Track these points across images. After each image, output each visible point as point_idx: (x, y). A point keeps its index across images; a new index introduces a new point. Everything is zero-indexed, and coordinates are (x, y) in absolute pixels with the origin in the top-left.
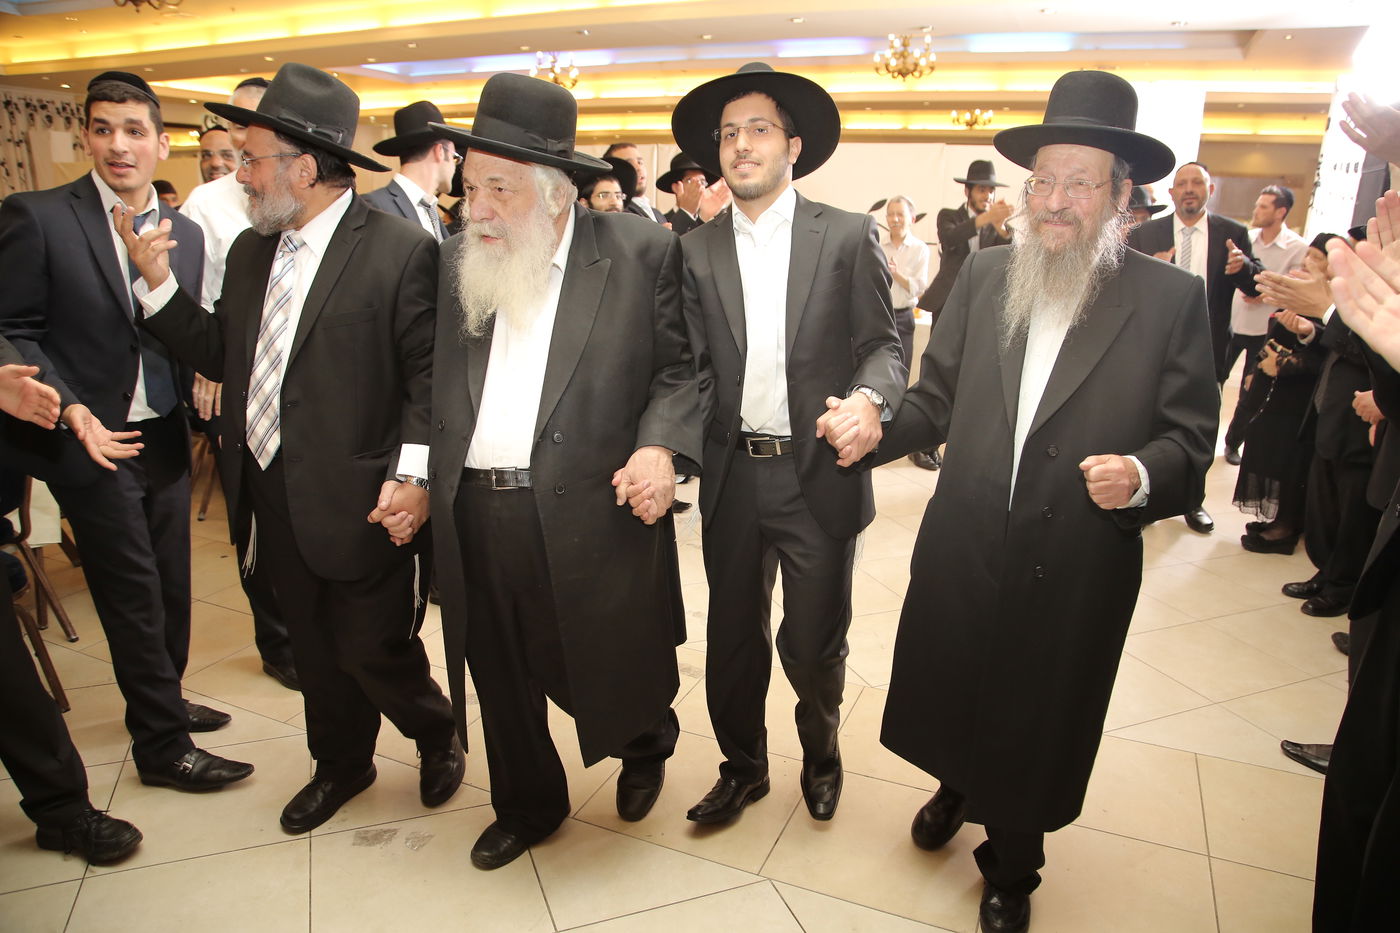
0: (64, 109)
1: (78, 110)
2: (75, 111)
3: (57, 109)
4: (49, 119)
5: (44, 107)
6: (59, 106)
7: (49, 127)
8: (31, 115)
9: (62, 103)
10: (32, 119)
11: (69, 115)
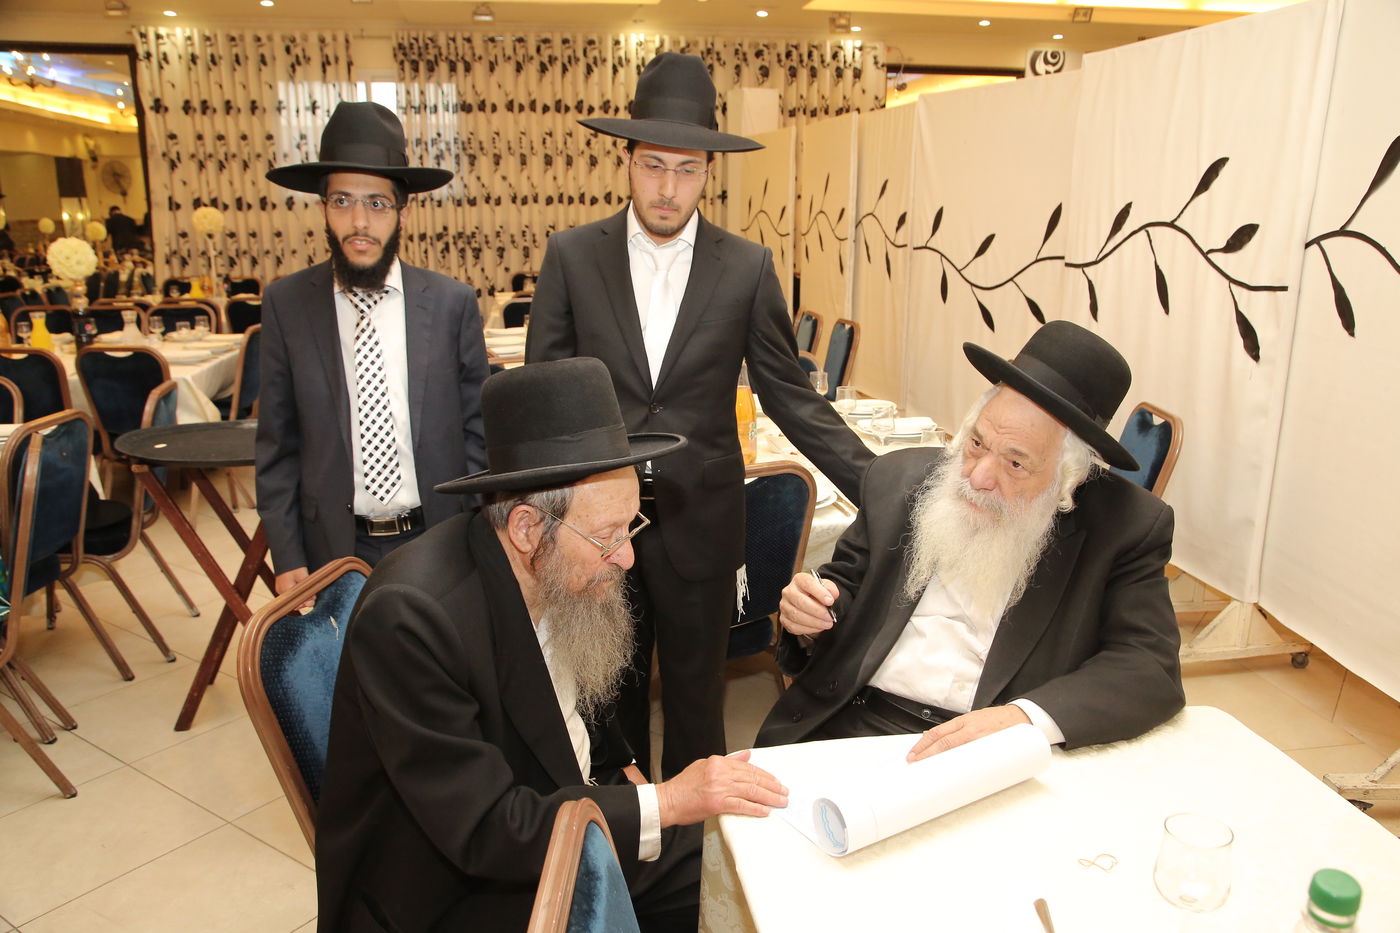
0: (788, 55)
1: (810, 55)
2: (805, 58)
3: (779, 55)
4: (765, 72)
5: (759, 54)
6: (783, 51)
7: (761, 84)
8: (738, 67)
9: (787, 45)
10: (738, 74)
11: (794, 64)
